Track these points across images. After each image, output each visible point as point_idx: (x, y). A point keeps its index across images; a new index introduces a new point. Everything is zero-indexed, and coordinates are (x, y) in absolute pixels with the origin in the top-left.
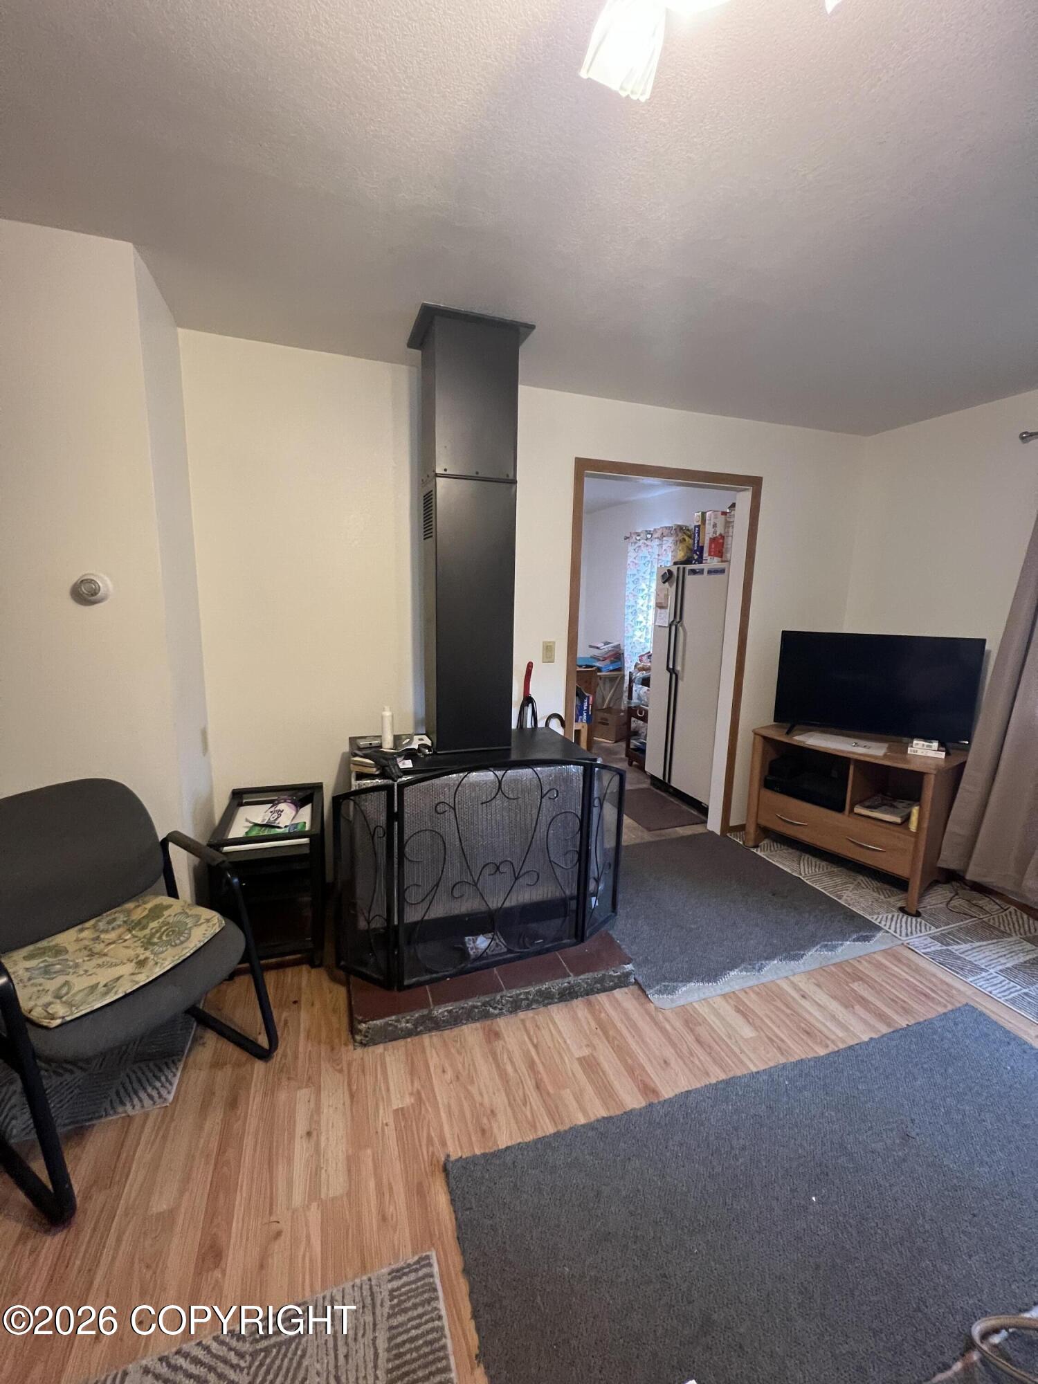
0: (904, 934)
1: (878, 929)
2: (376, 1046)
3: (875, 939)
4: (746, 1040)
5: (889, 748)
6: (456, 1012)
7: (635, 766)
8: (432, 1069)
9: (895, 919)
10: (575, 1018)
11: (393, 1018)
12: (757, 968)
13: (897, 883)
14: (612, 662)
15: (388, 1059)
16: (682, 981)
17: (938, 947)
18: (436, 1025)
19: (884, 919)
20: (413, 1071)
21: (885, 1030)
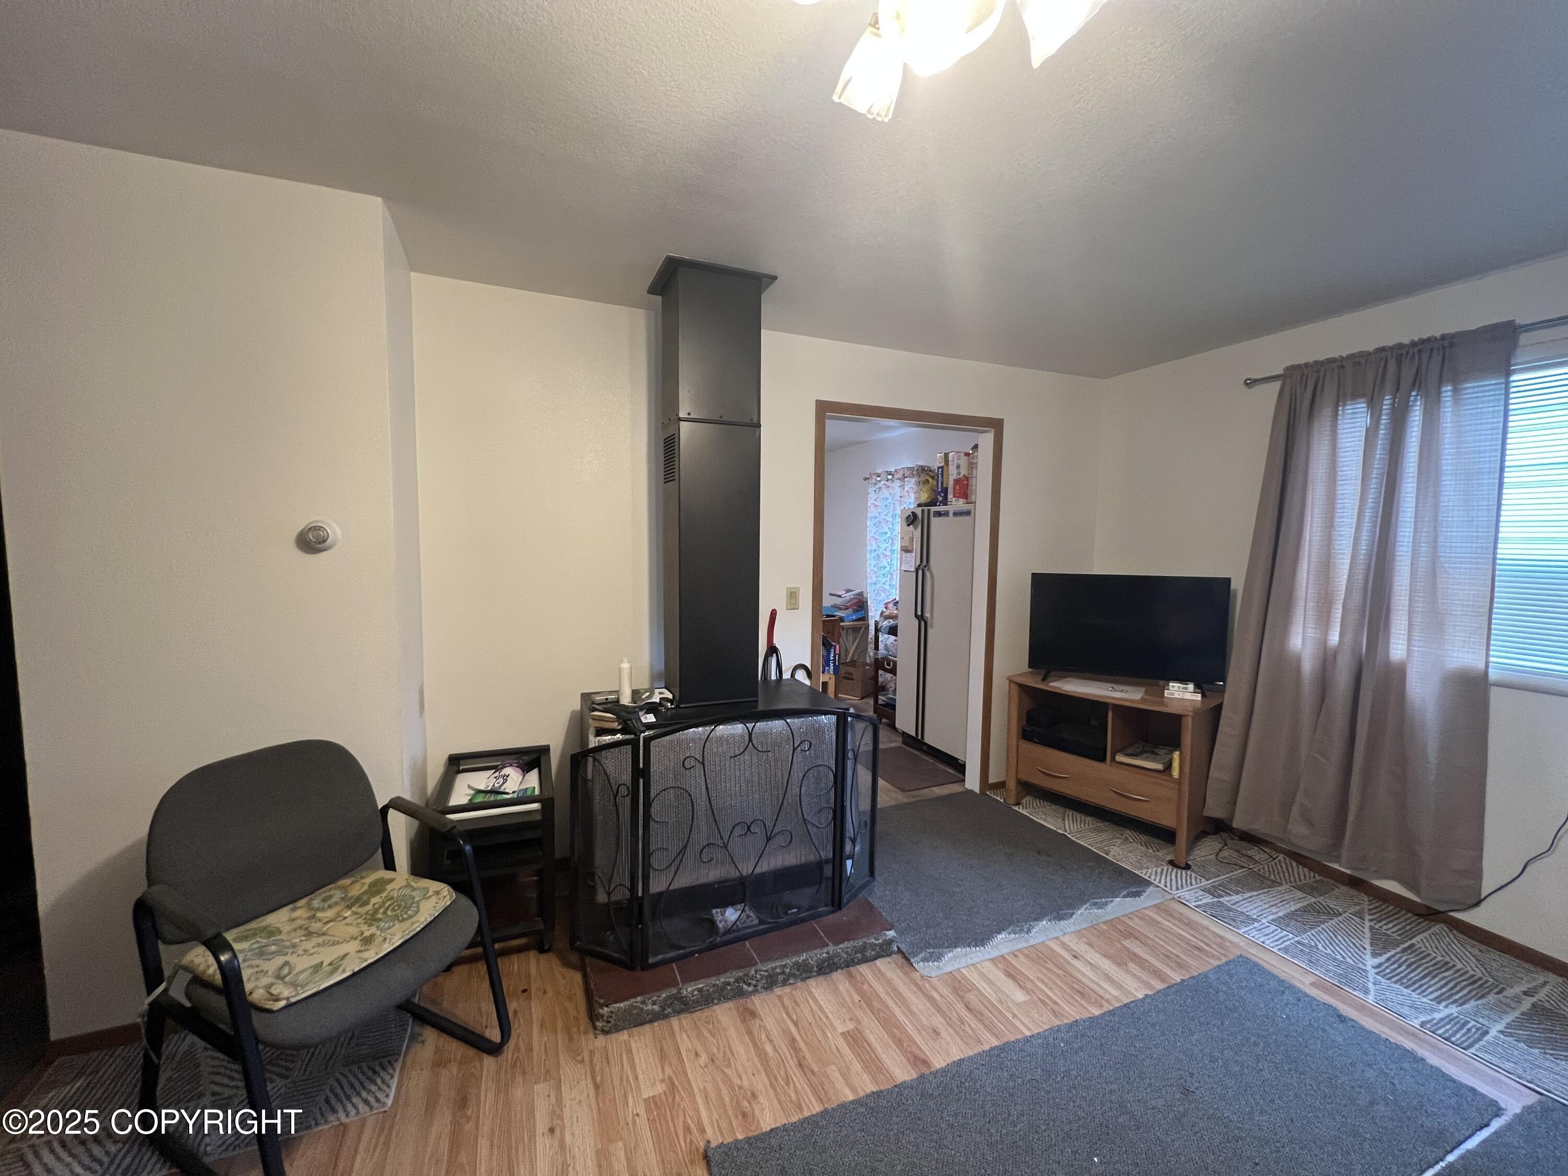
0: (1174, 887)
1: (1148, 883)
2: (619, 1033)
3: (1145, 895)
4: (1018, 1004)
5: (1146, 693)
6: (708, 990)
7: (886, 724)
8: (684, 1054)
9: (1165, 872)
10: (836, 991)
11: (639, 999)
12: (1025, 930)
13: (1166, 836)
14: (855, 611)
15: (633, 1045)
16: (948, 947)
17: (1209, 899)
18: (685, 1006)
19: (1154, 873)
20: (663, 1057)
21: (1159, 986)
